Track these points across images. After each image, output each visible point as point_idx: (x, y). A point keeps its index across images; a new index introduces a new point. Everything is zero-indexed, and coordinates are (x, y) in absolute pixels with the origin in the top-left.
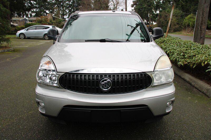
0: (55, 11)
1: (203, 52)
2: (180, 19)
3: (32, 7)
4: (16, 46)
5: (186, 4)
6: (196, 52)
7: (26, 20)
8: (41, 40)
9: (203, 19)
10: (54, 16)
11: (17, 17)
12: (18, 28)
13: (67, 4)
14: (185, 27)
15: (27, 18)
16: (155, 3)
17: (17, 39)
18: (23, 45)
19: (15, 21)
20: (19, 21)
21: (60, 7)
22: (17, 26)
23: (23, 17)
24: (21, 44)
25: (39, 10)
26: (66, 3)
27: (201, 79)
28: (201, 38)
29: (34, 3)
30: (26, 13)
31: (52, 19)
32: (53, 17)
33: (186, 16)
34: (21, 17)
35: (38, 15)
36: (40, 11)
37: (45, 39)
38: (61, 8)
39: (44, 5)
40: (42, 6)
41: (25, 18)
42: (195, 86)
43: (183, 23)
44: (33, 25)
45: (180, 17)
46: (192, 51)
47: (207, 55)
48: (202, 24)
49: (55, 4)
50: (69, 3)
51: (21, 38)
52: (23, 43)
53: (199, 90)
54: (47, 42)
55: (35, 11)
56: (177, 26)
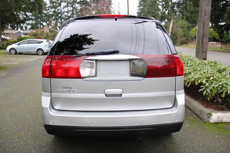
0: (53, 23)
1: (199, 68)
2: (187, 30)
3: (27, 18)
4: (3, 63)
5: (191, 15)
6: (192, 69)
7: (21, 33)
8: (34, 56)
9: (204, 32)
10: (52, 28)
11: (10, 29)
12: (10, 42)
13: (66, 16)
14: (192, 39)
15: (22, 31)
16: (160, 14)
17: (8, 55)
18: (12, 62)
19: (8, 34)
20: (13, 34)
21: (58, 19)
22: (10, 40)
23: (17, 29)
24: (10, 60)
25: (35, 22)
26: (65, 14)
27: (196, 99)
28: (203, 52)
29: (29, 15)
30: (20, 26)
31: (49, 32)
32: (50, 29)
33: (193, 28)
34: (15, 30)
35: (33, 27)
36: (36, 24)
37: (38, 55)
38: (60, 20)
39: (41, 17)
40: (38, 18)
41: (19, 31)
42: (190, 107)
43: (190, 35)
44: (26, 39)
45: (186, 29)
46: (187, 68)
47: (202, 72)
48: (203, 37)
49: (52, 15)
50: (68, 14)
51: (11, 54)
52: (12, 59)
53: (193, 112)
54: (40, 58)
55: (30, 23)
56: (184, 38)
